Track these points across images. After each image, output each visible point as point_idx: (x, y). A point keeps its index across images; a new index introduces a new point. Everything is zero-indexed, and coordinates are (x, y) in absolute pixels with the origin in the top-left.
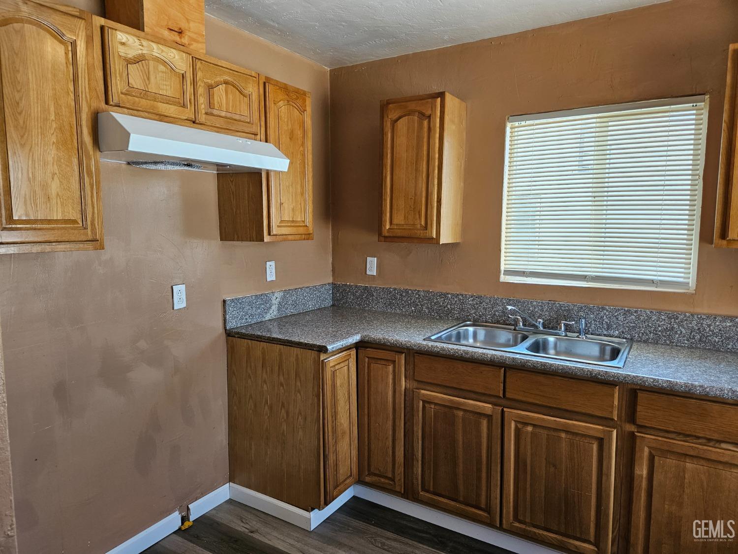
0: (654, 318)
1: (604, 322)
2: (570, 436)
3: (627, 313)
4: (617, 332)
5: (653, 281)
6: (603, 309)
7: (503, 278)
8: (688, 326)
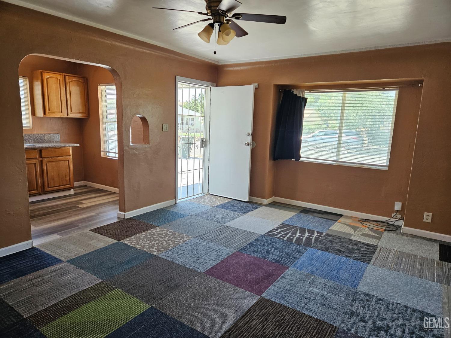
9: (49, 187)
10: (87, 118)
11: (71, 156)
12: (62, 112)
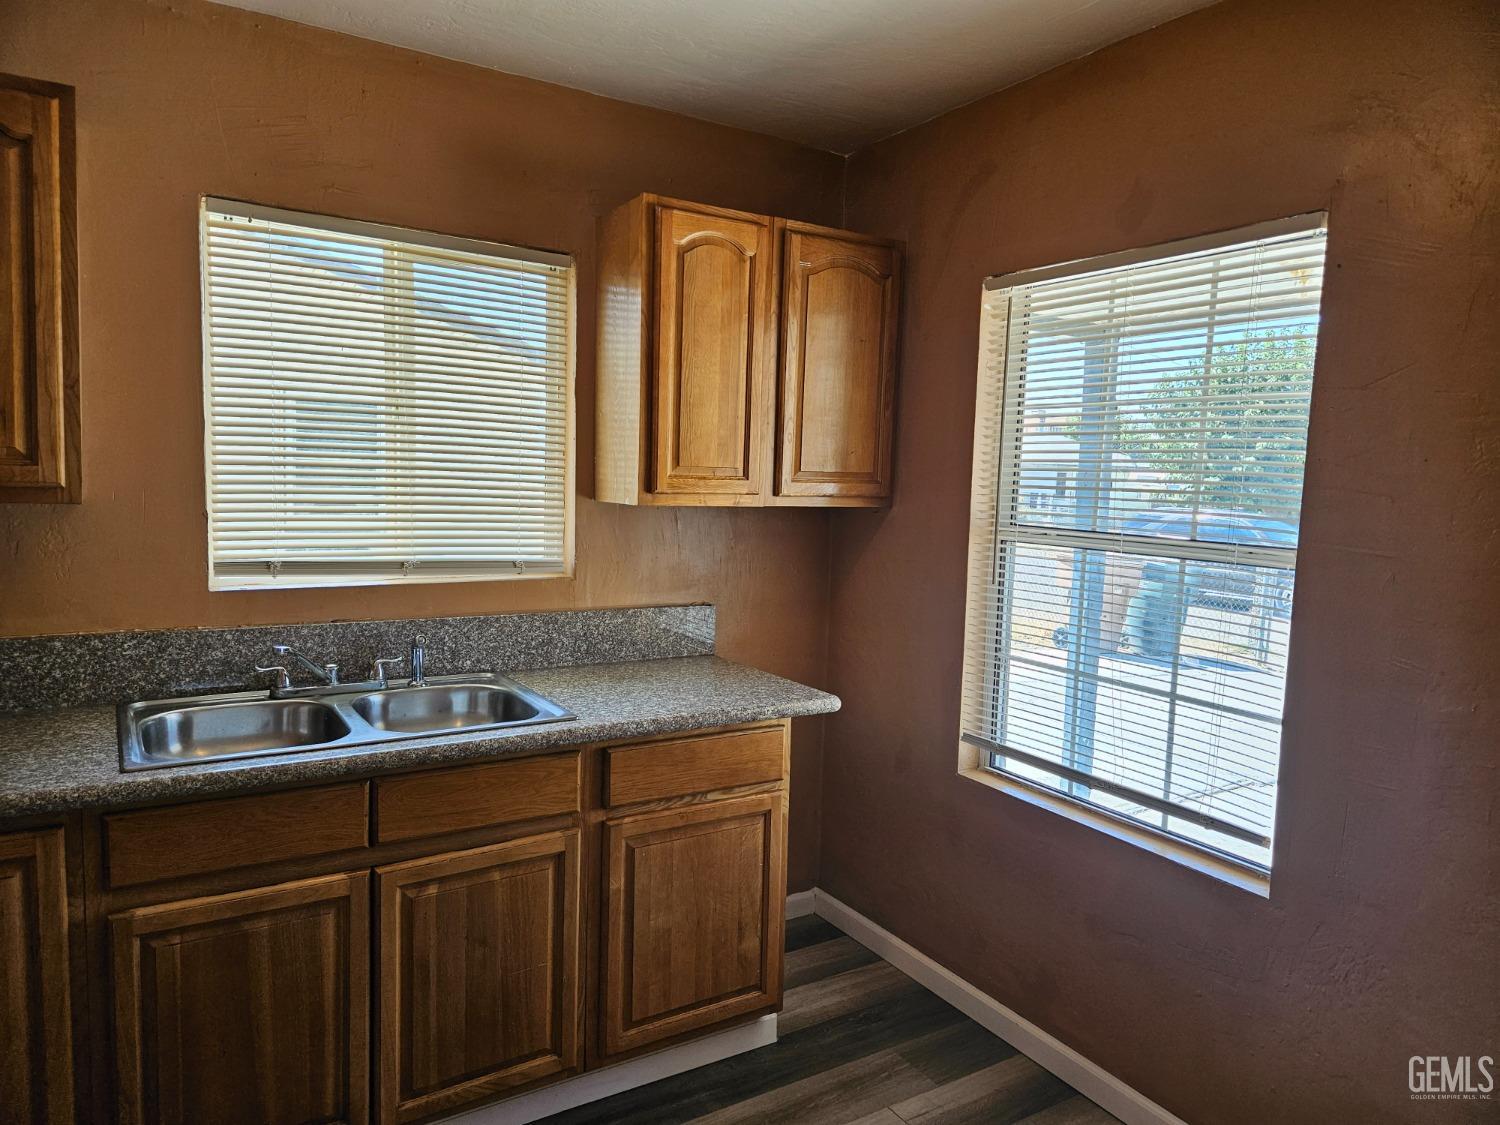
0: (525, 626)
1: (446, 648)
2: (508, 873)
3: (485, 623)
4: (469, 662)
5: (514, 564)
6: (444, 623)
7: (218, 583)
8: (571, 633)
9: (629, 1023)
10: (876, 511)
11: (786, 783)
12: (746, 475)
